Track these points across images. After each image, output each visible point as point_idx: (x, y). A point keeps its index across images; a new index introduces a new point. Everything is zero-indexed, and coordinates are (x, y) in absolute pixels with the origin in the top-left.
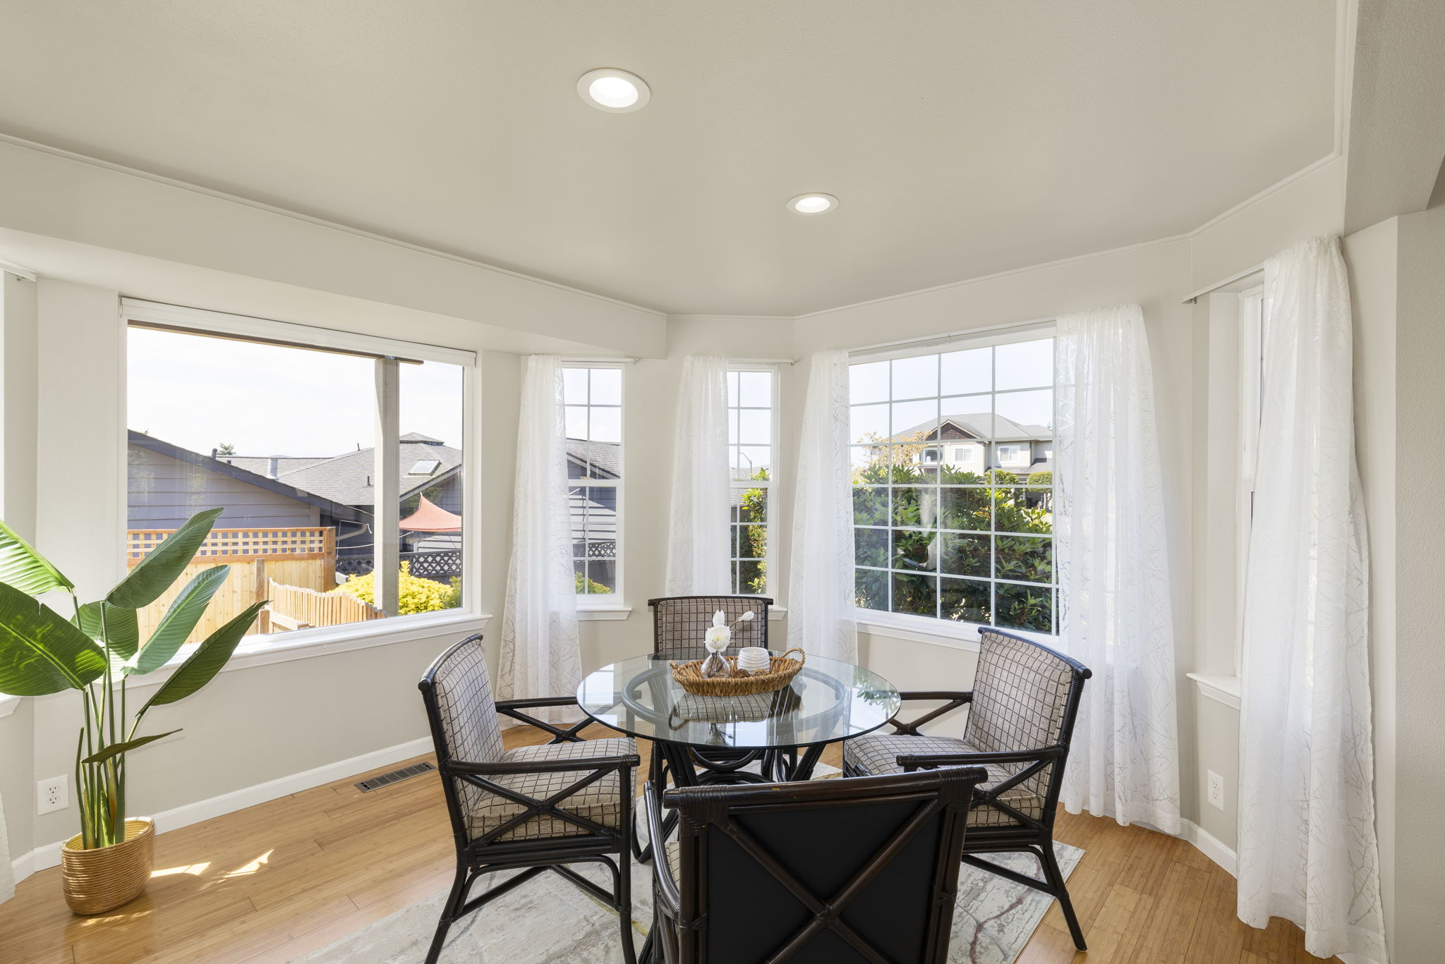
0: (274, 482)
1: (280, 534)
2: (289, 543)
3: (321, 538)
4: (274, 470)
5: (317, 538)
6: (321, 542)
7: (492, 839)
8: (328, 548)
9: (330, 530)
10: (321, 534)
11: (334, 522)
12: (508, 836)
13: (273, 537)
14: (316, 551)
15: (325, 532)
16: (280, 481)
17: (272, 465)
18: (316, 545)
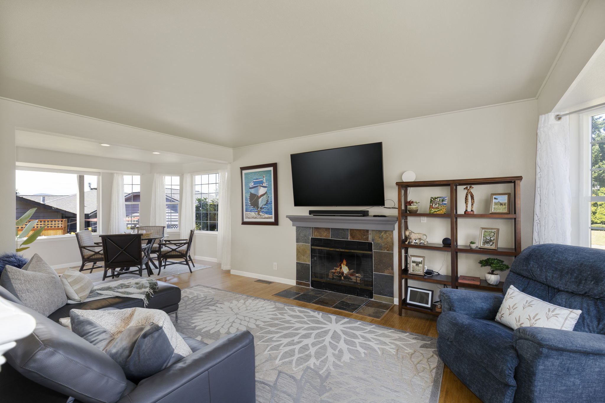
0: (44, 205)
1: (46, 221)
2: (50, 224)
3: (62, 223)
4: (44, 200)
5: (60, 223)
6: (62, 224)
7: (88, 258)
8: (64, 226)
9: (65, 220)
10: (62, 221)
11: (66, 217)
12: (91, 257)
13: (44, 222)
14: (60, 227)
15: (63, 221)
16: (46, 204)
17: (43, 199)
18: (60, 225)
